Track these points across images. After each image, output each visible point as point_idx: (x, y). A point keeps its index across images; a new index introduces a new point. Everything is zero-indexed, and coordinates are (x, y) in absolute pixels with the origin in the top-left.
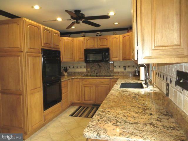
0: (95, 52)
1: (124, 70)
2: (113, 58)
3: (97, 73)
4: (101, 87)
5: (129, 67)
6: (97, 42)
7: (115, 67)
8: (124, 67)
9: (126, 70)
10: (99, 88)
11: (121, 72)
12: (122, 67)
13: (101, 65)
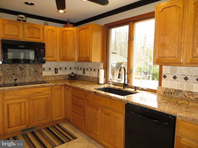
0: (23, 47)
1: (56, 73)
2: (48, 57)
3: (16, 80)
4: (38, 99)
5: (61, 69)
6: (23, 30)
7: (44, 69)
8: (55, 69)
9: (57, 73)
10: (34, 101)
11: (52, 76)
12: (53, 69)
13: (22, 66)
